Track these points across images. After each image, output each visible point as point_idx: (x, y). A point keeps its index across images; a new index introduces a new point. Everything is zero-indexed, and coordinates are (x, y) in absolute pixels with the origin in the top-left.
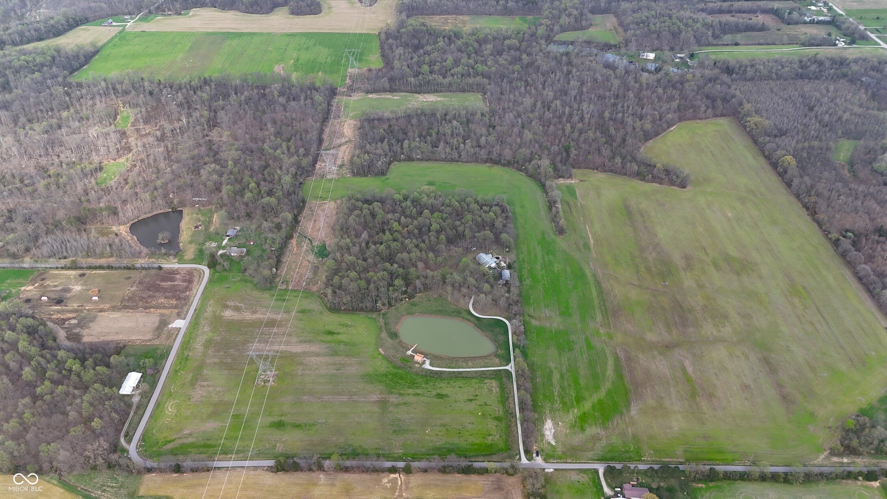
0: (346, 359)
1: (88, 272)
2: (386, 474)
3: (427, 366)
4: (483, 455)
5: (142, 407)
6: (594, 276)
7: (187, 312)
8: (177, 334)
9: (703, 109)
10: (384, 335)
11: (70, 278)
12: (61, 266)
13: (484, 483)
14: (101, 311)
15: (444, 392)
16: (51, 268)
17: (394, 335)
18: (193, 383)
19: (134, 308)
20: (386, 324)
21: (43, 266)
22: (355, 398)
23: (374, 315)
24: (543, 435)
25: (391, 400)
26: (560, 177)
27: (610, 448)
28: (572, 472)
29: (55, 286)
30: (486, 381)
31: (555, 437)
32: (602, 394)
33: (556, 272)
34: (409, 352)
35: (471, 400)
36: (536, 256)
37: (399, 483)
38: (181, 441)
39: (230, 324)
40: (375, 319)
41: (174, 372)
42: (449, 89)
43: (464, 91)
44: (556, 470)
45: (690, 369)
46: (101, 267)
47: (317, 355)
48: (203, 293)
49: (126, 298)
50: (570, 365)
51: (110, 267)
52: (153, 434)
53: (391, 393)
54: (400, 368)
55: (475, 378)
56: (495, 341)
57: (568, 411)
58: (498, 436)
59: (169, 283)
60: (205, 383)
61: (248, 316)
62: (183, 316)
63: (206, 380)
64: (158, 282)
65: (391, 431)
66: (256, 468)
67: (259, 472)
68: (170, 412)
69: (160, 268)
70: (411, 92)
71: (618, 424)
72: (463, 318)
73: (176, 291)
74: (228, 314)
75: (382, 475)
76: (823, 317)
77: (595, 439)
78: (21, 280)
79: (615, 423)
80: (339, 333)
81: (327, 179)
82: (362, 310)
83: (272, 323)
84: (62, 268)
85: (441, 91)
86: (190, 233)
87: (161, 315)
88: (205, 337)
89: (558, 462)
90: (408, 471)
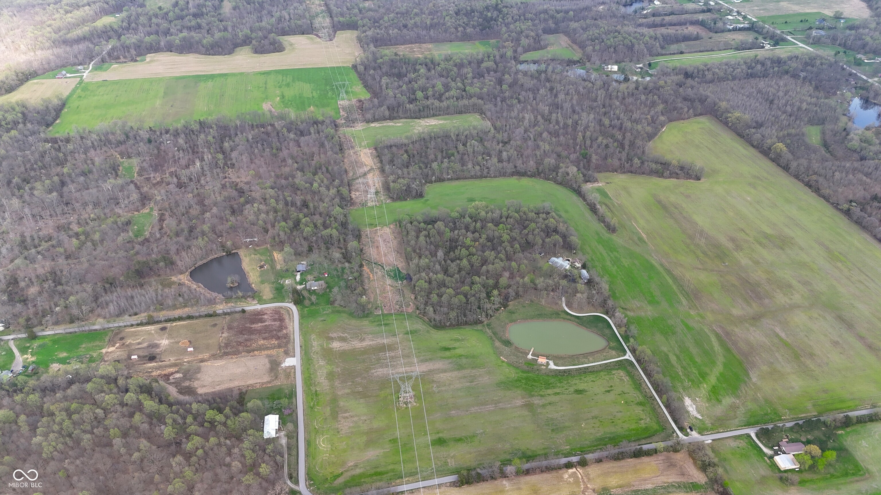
0: (474, 371)
1: (168, 325)
2: (564, 470)
3: (552, 366)
4: (644, 438)
5: (293, 447)
6: (662, 265)
7: (294, 349)
8: (295, 372)
9: (686, 109)
10: (498, 344)
11: (152, 334)
12: (136, 322)
13: (656, 462)
14: (202, 361)
15: (581, 388)
16: (125, 326)
17: (507, 343)
18: (334, 415)
19: (237, 353)
20: (495, 334)
21: (116, 325)
22: (501, 405)
23: (479, 327)
24: (688, 412)
25: (535, 402)
26: (587, 182)
27: (750, 413)
28: (728, 439)
29: (139, 344)
30: (614, 372)
31: (699, 412)
32: (719, 368)
33: (627, 266)
34: (530, 356)
35: (609, 391)
36: (601, 254)
37: (580, 476)
38: (349, 474)
39: (343, 354)
40: (481, 330)
41: (310, 409)
42: (446, 112)
43: (461, 113)
44: (713, 440)
45: (783, 335)
46: (180, 319)
47: (445, 371)
48: (301, 329)
49: (223, 345)
50: (680, 346)
51: (190, 317)
52: (317, 472)
53: (533, 396)
54: (528, 372)
55: (602, 371)
56: (603, 335)
57: (699, 387)
58: (648, 419)
59: (260, 324)
60: (347, 415)
61: (357, 344)
62: (291, 354)
63: (346, 411)
64: (248, 325)
65: (550, 431)
66: (440, 486)
67: (443, 489)
68: (324, 447)
69: (243, 311)
70: (412, 118)
71: (746, 391)
72: (564, 319)
73: (271, 331)
74: (336, 345)
75: (561, 472)
76: (867, 276)
77: (733, 407)
78: (97, 343)
79: (744, 391)
80: (454, 348)
81: (370, 207)
82: (466, 323)
83: (382, 348)
84: (138, 325)
85: (440, 115)
86: (258, 274)
87: (268, 356)
88: (325, 371)
89: (712, 434)
90: (583, 463)
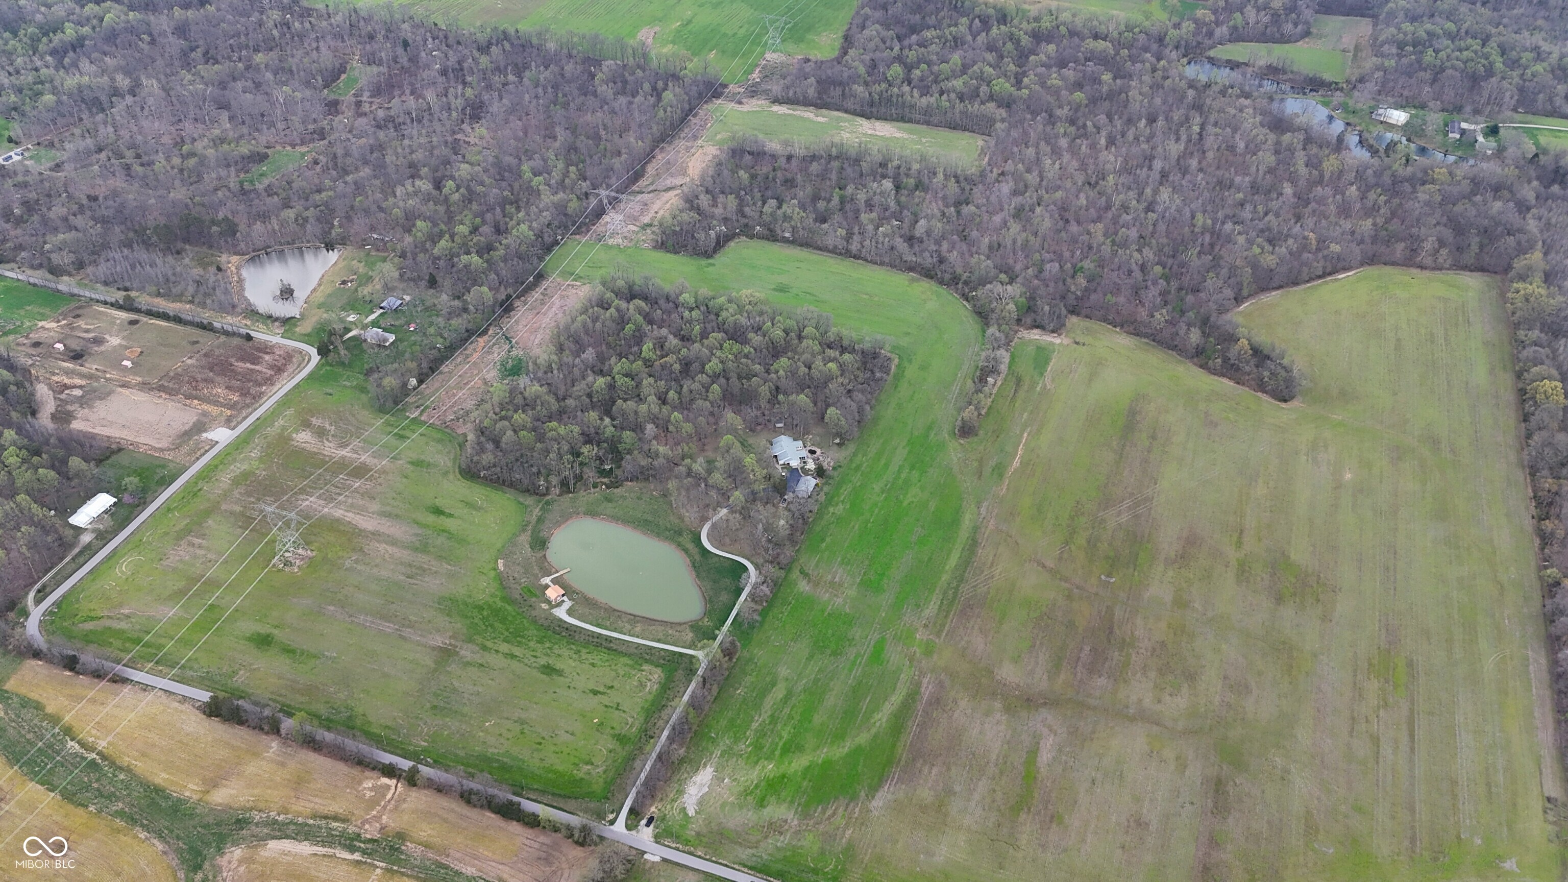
0: (433, 563)
1: (144, 319)
2: (375, 774)
3: (561, 613)
4: (553, 794)
5: (87, 553)
6: (976, 529)
7: (245, 418)
8: (207, 451)
9: (1430, 245)
10: (525, 539)
11: (114, 323)
12: (113, 300)
13: (527, 842)
14: (124, 385)
15: (558, 666)
16: (98, 301)
17: (540, 543)
18: (180, 536)
19: (171, 392)
20: (540, 520)
21: (89, 295)
22: (407, 632)
23: (530, 500)
24: (681, 792)
25: (462, 652)
26: (1037, 327)
27: (788, 854)
28: (691, 873)
29: (87, 331)
30: (646, 667)
31: (701, 802)
32: (839, 752)
33: (905, 504)
34: (547, 580)
35: (595, 693)
36: (887, 466)
37: (389, 796)
38: (108, 623)
39: (300, 453)
40: (527, 507)
41: (166, 512)
42: (928, 118)
43: (956, 128)
44: (664, 860)
45: (1045, 756)
46: (164, 316)
47: (393, 542)
48: (286, 394)
49: (172, 374)
50: (816, 681)
51: (178, 320)
52: (78, 601)
53: (470, 640)
54: (511, 601)
55: (629, 655)
56: (709, 600)
57: (756, 763)
58: (600, 770)
59: (248, 365)
60: (197, 541)
61: (330, 449)
62: (233, 424)
63: (203, 536)
64: (233, 360)
65: (428, 705)
66: (185, 699)
67: (186, 707)
68: (122, 572)
69: (249, 338)
70: (857, 114)
71: (834, 814)
72: (679, 545)
73: (249, 381)
74: (304, 438)
75: (368, 773)
76: (1412, 735)
77: (775, 827)
78: (47, 311)
79: (829, 812)
80: (450, 515)
82: (512, 485)
83: (360, 471)
84: (112, 305)
85: (911, 122)
86: (329, 291)
87: (205, 414)
88: (245, 467)
89: (677, 849)
90: (411, 779)
